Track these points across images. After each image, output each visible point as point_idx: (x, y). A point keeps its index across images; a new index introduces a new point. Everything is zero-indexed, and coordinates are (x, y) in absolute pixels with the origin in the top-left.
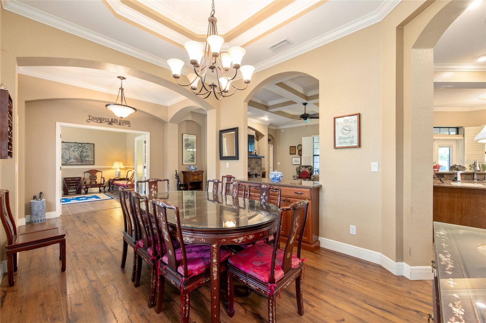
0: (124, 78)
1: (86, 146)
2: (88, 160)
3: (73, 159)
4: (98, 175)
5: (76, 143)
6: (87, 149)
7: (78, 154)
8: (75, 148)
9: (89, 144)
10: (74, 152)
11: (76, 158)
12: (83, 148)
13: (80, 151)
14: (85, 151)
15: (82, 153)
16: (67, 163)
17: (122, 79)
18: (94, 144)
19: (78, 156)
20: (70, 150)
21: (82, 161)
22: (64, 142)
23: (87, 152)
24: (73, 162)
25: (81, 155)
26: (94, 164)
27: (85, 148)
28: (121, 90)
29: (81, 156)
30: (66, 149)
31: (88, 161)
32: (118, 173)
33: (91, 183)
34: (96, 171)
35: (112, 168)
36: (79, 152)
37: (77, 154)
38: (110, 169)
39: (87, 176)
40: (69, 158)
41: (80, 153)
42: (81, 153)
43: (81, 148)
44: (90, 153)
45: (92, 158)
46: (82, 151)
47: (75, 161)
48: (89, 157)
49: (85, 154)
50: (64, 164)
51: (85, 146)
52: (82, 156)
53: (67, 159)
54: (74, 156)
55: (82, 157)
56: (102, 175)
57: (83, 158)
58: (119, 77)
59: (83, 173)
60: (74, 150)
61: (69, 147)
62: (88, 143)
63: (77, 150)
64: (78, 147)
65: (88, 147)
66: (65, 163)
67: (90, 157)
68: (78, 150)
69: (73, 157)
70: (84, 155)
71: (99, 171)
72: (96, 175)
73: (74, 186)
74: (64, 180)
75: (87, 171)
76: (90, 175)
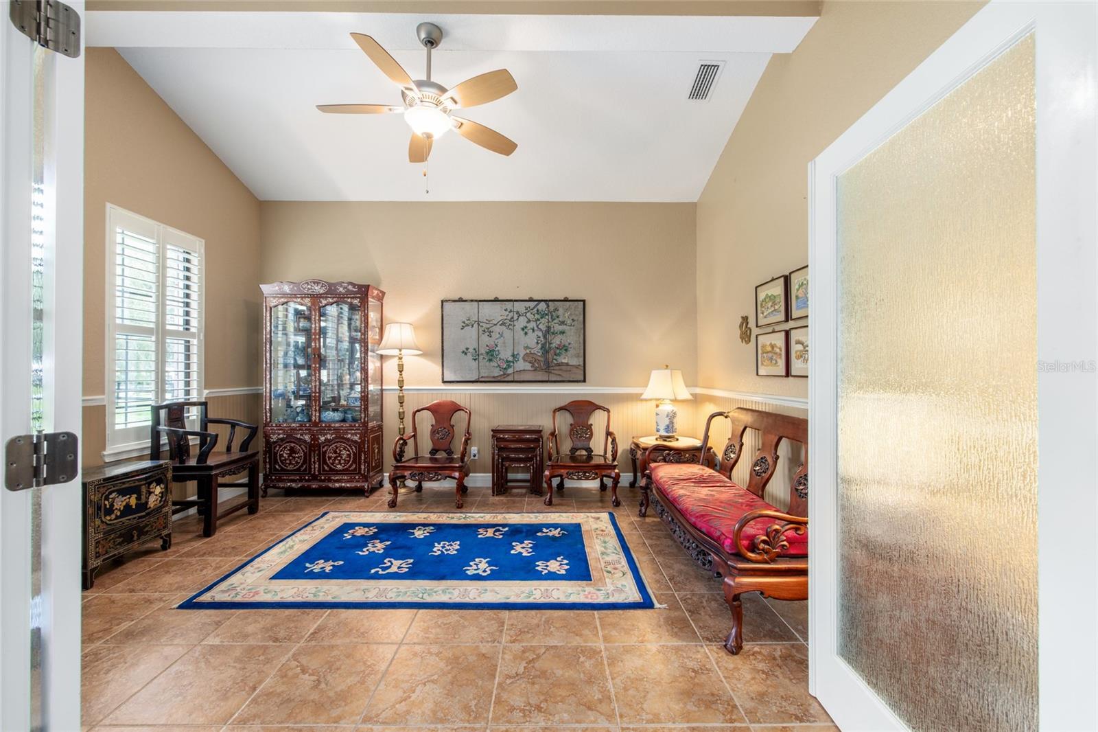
1: (560, 312)
2: (567, 364)
3: (525, 360)
4: (598, 421)
5: (531, 300)
6: (562, 323)
7: (538, 343)
8: (529, 321)
9: (568, 303)
10: (526, 333)
11: (530, 358)
12: (553, 320)
13: (544, 329)
14: (558, 328)
15: (549, 337)
16: (508, 375)
18: (584, 301)
19: (537, 350)
20: (514, 326)
21: (548, 367)
22: (500, 299)
23: (563, 333)
24: (524, 370)
25: (546, 343)
26: (584, 381)
27: (558, 317)
29: (545, 349)
30: (503, 324)
31: (564, 368)
32: (667, 422)
33: (574, 450)
34: (591, 407)
35: (643, 397)
36: (540, 334)
37: (532, 341)
38: (637, 398)
39: (564, 423)
40: (513, 356)
41: (542, 338)
42: (545, 337)
43: (543, 320)
44: (571, 338)
45: (578, 356)
46: (549, 328)
47: (528, 366)
48: (569, 353)
49: (556, 341)
50: (499, 379)
51: (556, 310)
52: (550, 348)
53: (507, 361)
54: (527, 348)
55: (547, 352)
56: (608, 426)
57: (550, 356)
59: (552, 413)
60: (526, 327)
61: (512, 318)
62: (566, 300)
63: (533, 325)
64: (537, 316)
65: (566, 315)
66: (502, 373)
67: (571, 352)
68: (537, 326)
69: (522, 353)
70: (553, 346)
71: (600, 408)
72: (589, 423)
73: (519, 460)
74: (493, 436)
75: (563, 404)
76: (572, 422)
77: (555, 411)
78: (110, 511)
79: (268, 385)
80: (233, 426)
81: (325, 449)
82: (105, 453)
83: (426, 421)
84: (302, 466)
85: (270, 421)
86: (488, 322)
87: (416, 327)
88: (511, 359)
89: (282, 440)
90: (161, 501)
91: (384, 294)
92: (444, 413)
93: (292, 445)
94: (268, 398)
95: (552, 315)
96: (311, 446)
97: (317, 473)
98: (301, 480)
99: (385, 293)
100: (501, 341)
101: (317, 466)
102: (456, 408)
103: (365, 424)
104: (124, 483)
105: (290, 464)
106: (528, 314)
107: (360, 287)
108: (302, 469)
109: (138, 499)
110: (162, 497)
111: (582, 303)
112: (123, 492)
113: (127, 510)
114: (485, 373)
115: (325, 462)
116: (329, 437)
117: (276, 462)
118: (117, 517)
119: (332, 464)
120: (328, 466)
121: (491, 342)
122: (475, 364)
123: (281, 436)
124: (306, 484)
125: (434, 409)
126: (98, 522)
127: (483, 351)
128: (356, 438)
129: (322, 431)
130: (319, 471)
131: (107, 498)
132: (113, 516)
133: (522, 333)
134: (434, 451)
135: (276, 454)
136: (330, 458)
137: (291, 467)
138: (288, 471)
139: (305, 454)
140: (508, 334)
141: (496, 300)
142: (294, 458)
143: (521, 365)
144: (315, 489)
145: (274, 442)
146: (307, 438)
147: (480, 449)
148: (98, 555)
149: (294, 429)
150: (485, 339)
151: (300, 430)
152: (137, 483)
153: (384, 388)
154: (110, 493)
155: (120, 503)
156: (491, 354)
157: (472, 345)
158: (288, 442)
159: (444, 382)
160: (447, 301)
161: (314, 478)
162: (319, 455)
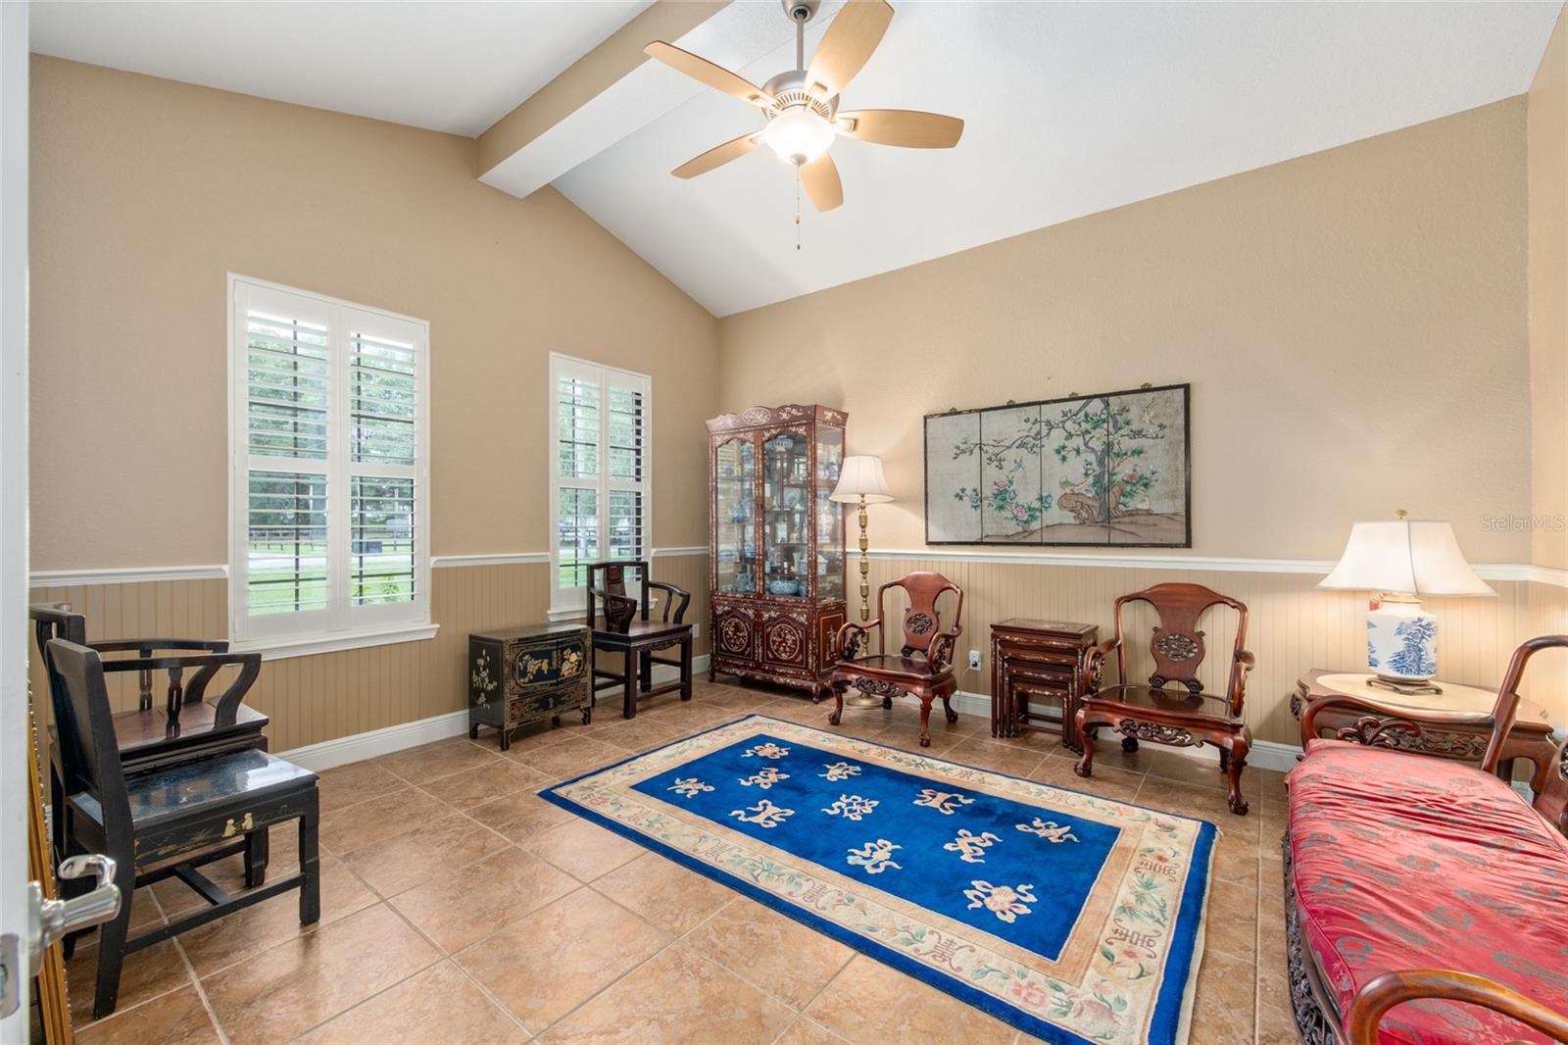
1: (1133, 414)
2: (1149, 513)
3: (1061, 506)
4: (1218, 628)
5: (1074, 398)
6: (1138, 434)
7: (1086, 474)
8: (1070, 436)
9: (1149, 396)
10: (1064, 459)
11: (1072, 501)
12: (1118, 429)
13: (1098, 445)
14: (1128, 444)
15: (1111, 463)
16: (1032, 532)
18: (1186, 388)
19: (1086, 488)
20: (1042, 446)
21: (1107, 519)
22: (1017, 402)
23: (1138, 452)
24: (1061, 524)
25: (1103, 473)
26: (1188, 544)
27: (1128, 423)
29: (1103, 486)
30: (1023, 445)
31: (1141, 519)
33: (1158, 680)
34: (1201, 598)
35: (1324, 584)
36: (1092, 458)
37: (1076, 471)
38: (1308, 584)
39: (1140, 625)
40: (1041, 499)
41: (1095, 466)
42: (1101, 463)
43: (1097, 433)
44: (1158, 459)
45: (1174, 496)
46: (1109, 445)
47: (1069, 518)
48: (1152, 492)
49: (1124, 469)
50: (1016, 539)
51: (1124, 410)
52: (1111, 482)
53: (1030, 509)
54: (1065, 484)
55: (1107, 490)
56: (1240, 640)
57: (1112, 497)
59: (1113, 605)
60: (1064, 447)
61: (1039, 433)
62: (1147, 389)
63: (1078, 442)
64: (1085, 426)
65: (1146, 418)
66: (1020, 529)
67: (1157, 488)
68: (1086, 444)
69: (1057, 493)
70: (1118, 478)
71: (1221, 600)
72: (1198, 629)
73: (1043, 684)
74: (993, 636)
75: (1139, 589)
76: (1159, 625)
77: (1121, 601)
78: (523, 674)
79: (714, 544)
80: (671, 593)
81: (769, 630)
82: (549, 612)
83: (899, 603)
84: (745, 649)
85: (717, 589)
86: (997, 443)
87: (886, 462)
88: (1036, 504)
89: (728, 613)
90: (577, 670)
91: (845, 416)
92: (927, 592)
93: (737, 620)
94: (714, 560)
95: (1115, 421)
96: (755, 624)
97: (761, 661)
98: (745, 667)
99: (847, 414)
100: (1019, 473)
101: (760, 651)
102: (942, 586)
103: (813, 601)
104: (536, 646)
105: (735, 644)
106: (1069, 425)
107: (806, 409)
108: (747, 652)
109: (550, 664)
110: (579, 666)
111: (1182, 390)
112: (536, 655)
113: (539, 675)
114: (992, 530)
115: (770, 649)
116: (773, 614)
117: (722, 641)
118: (530, 681)
119: (777, 650)
120: (772, 652)
121: (1001, 476)
122: (975, 514)
123: (726, 608)
124: (750, 673)
125: (912, 585)
126: (513, 683)
127: (988, 491)
128: (803, 619)
129: (766, 606)
130: (763, 658)
131: (521, 660)
132: (527, 680)
133: (1057, 458)
134: (908, 650)
135: (722, 630)
136: (774, 642)
137: (735, 649)
138: (733, 653)
139: (749, 634)
140: (1030, 461)
141: (1011, 406)
142: (739, 637)
143: (1055, 515)
144: (758, 680)
145: (721, 615)
146: (751, 612)
147: (977, 654)
148: (513, 718)
149: (738, 601)
150: (991, 471)
151: (744, 602)
152: (549, 648)
153: (847, 550)
154: (524, 655)
155: (533, 666)
156: (1003, 496)
157: (971, 484)
158: (732, 617)
159: (929, 543)
160: (932, 416)
161: (758, 666)
162: (763, 637)
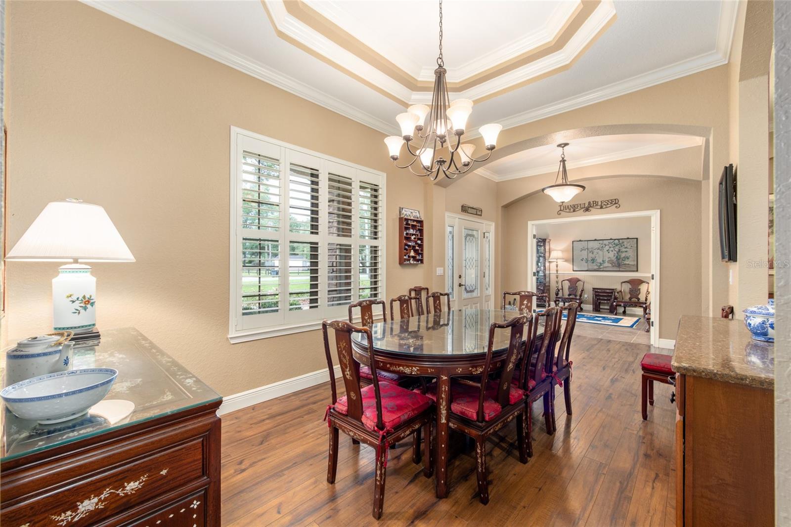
0: (566, 144)
1: (625, 243)
2: (629, 264)
3: (608, 262)
4: (643, 288)
5: (611, 239)
6: (626, 248)
7: (614, 256)
8: (610, 247)
10: (609, 252)
11: (611, 262)
12: (621, 246)
13: (617, 250)
14: (624, 250)
15: (620, 254)
16: (601, 268)
17: (563, 147)
18: (637, 239)
19: (614, 259)
20: (603, 249)
21: (619, 265)
23: (626, 252)
24: (608, 267)
25: (618, 256)
26: (637, 271)
27: (624, 245)
28: (562, 163)
29: (618, 259)
30: (598, 249)
31: (627, 266)
33: (630, 299)
34: (641, 282)
36: (615, 252)
37: (612, 255)
39: (626, 288)
40: (603, 261)
42: (617, 253)
43: (617, 247)
44: (631, 253)
45: (634, 261)
46: (619, 250)
47: (610, 265)
48: (629, 260)
49: (623, 255)
50: (597, 270)
51: (623, 242)
52: (620, 258)
53: (600, 263)
54: (609, 258)
55: (619, 259)
56: (648, 289)
57: (620, 261)
58: (559, 146)
59: (620, 284)
60: (609, 250)
61: (603, 246)
62: (628, 238)
63: (612, 249)
64: (614, 245)
65: (628, 244)
66: (598, 268)
67: (630, 259)
68: (614, 249)
69: (607, 260)
70: (622, 257)
71: (644, 282)
72: (639, 288)
73: (605, 300)
74: (593, 290)
75: (627, 280)
76: (631, 287)
77: (622, 283)
83: (567, 285)
86: (592, 248)
87: (562, 251)
88: (602, 262)
92: (574, 282)
95: (622, 245)
99: (552, 240)
100: (597, 255)
102: (579, 280)
103: (545, 284)
106: (610, 245)
107: (543, 239)
111: (636, 240)
114: (590, 268)
121: (593, 256)
122: (586, 264)
125: (569, 280)
127: (590, 259)
128: (542, 288)
133: (607, 252)
134: (569, 295)
140: (601, 253)
141: (595, 240)
143: (606, 264)
147: (588, 295)
150: (590, 255)
153: (551, 272)
156: (593, 260)
157: (585, 257)
159: (573, 271)
160: (575, 241)
